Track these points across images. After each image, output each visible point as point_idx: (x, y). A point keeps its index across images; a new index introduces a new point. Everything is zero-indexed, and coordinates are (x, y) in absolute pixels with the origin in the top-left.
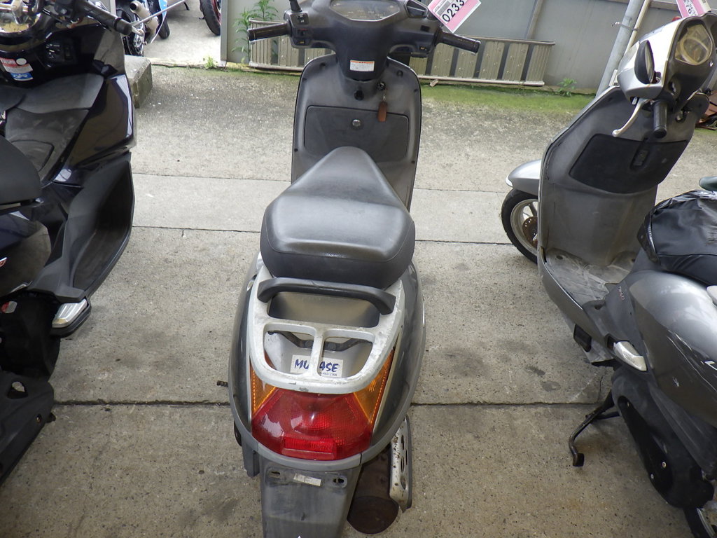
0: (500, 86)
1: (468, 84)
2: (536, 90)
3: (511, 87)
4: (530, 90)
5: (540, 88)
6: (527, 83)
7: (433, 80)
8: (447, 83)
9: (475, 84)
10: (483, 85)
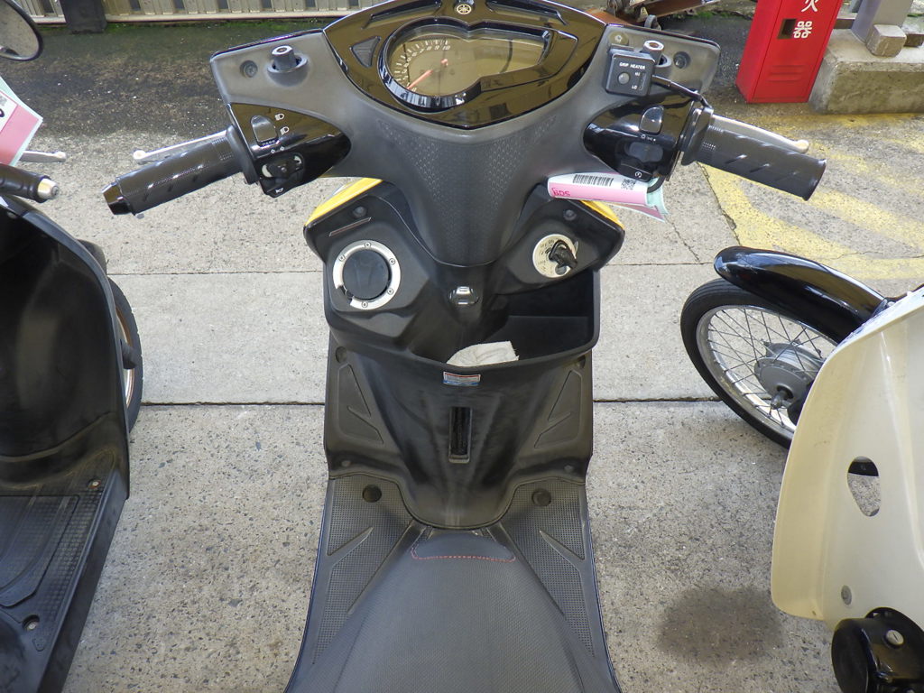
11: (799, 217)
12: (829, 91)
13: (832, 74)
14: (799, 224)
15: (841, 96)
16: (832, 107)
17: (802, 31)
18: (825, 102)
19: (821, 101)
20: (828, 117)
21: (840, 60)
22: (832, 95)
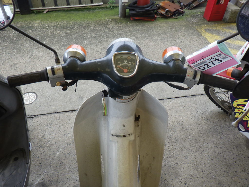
0: (81, 8)
1: (64, 9)
2: (98, 8)
3: (86, 7)
4: (95, 8)
5: (100, 6)
6: (94, 4)
7: (46, 9)
8: (53, 10)
9: (67, 9)
10: (71, 8)
11: (233, 47)
12: (229, 17)
13: (229, 13)
14: (233, 48)
15: (231, 18)
16: (229, 21)
17: (222, 3)
18: (228, 20)
19: (227, 20)
20: (228, 23)
21: (231, 9)
22: (229, 18)
